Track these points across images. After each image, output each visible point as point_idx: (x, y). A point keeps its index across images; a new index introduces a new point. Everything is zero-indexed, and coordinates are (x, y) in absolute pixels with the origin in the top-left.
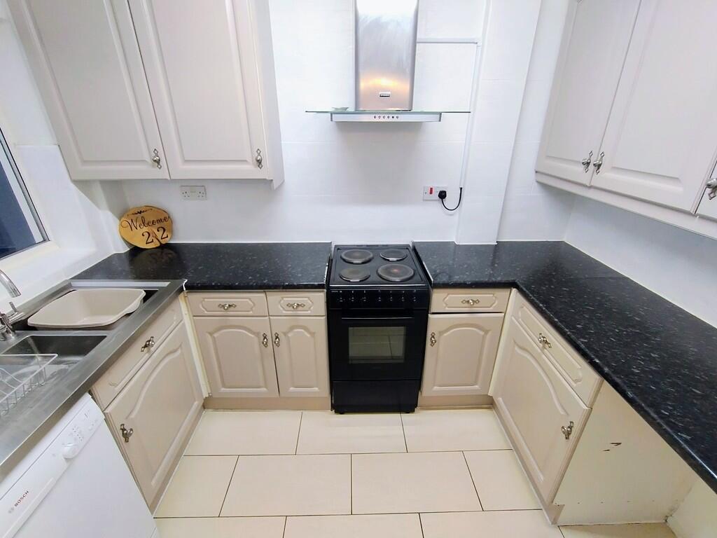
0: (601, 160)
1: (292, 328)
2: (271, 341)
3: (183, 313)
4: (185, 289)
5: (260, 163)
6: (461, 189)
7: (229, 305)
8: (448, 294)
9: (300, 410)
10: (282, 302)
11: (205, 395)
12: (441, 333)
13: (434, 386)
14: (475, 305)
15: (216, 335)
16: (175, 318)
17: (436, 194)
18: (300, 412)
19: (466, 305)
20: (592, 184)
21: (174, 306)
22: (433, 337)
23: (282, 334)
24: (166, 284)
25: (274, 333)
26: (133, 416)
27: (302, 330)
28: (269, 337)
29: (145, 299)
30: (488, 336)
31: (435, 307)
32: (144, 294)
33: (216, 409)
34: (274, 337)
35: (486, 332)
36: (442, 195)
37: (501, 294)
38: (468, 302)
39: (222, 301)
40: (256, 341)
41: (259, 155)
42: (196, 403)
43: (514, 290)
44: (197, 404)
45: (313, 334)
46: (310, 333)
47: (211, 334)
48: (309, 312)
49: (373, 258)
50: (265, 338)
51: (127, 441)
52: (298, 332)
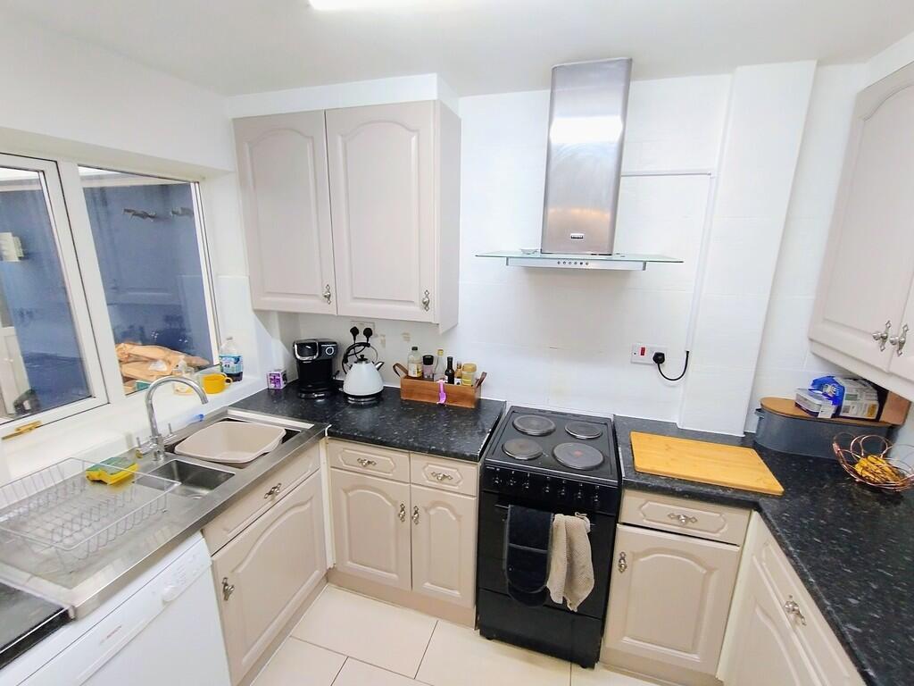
0: (904, 335)
1: (435, 504)
2: (410, 515)
3: (322, 462)
4: (326, 434)
5: (427, 305)
6: (688, 352)
7: (369, 462)
8: (647, 502)
9: (435, 616)
10: (426, 469)
11: (330, 565)
12: (636, 556)
13: (624, 635)
14: (690, 524)
15: (350, 494)
16: (311, 465)
17: (649, 357)
18: (434, 620)
19: (675, 521)
20: (892, 369)
21: (312, 452)
22: (623, 558)
23: (423, 510)
24: (309, 426)
25: (413, 506)
26: (240, 571)
27: (446, 510)
28: (407, 509)
29: (285, 439)
30: (714, 577)
31: (626, 515)
32: (284, 433)
33: (340, 586)
34: (413, 512)
35: (710, 570)
36: (659, 359)
37: (736, 516)
38: (679, 517)
39: (362, 455)
40: (392, 512)
41: (427, 296)
42: (317, 572)
43: (755, 514)
44: (317, 574)
45: (459, 517)
46: (455, 514)
47: (346, 492)
48: (456, 488)
49: (554, 430)
50: (403, 510)
51: (226, 599)
52: (440, 510)
